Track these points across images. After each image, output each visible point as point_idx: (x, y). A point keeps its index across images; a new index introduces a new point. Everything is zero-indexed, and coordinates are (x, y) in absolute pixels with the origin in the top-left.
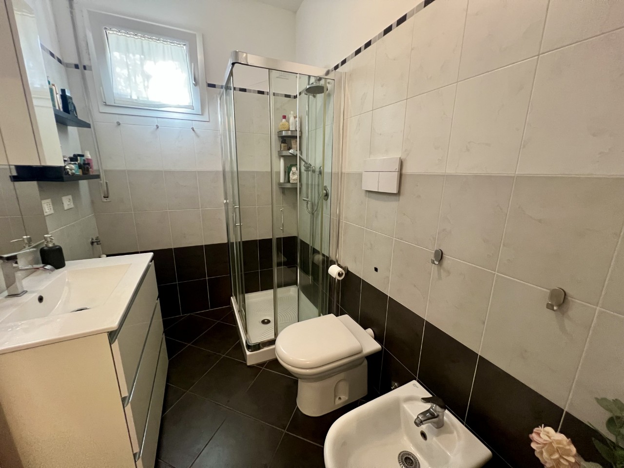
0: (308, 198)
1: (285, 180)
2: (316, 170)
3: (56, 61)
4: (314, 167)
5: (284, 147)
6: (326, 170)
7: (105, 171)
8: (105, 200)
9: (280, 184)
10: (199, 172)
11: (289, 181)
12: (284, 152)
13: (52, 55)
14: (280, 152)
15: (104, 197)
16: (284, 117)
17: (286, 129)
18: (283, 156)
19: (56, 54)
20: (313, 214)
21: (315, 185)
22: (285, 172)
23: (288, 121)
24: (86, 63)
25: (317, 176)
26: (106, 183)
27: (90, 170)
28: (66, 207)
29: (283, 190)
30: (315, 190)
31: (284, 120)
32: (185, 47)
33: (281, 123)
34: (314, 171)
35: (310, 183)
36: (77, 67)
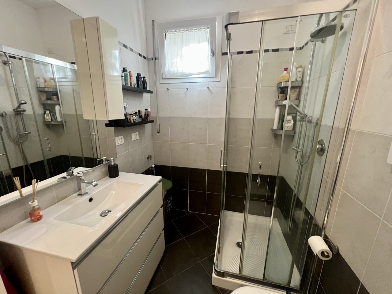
0: (298, 148)
1: (278, 127)
2: (313, 121)
3: (142, 58)
4: (312, 117)
5: (282, 97)
6: (324, 122)
7: (159, 117)
8: (158, 134)
9: (273, 130)
10: (209, 118)
11: (282, 128)
12: (280, 102)
13: (140, 55)
14: (276, 102)
15: (158, 132)
16: (286, 69)
17: (285, 81)
18: (279, 105)
19: (143, 54)
20: (302, 165)
21: (309, 137)
22: (279, 119)
23: (289, 73)
24: (157, 56)
25: (313, 128)
26: (159, 124)
27: (148, 118)
28: (133, 139)
29: (276, 136)
30: (308, 141)
31: (285, 72)
32: (208, 29)
33: (282, 75)
34: (310, 122)
35: (303, 133)
36: (152, 59)
